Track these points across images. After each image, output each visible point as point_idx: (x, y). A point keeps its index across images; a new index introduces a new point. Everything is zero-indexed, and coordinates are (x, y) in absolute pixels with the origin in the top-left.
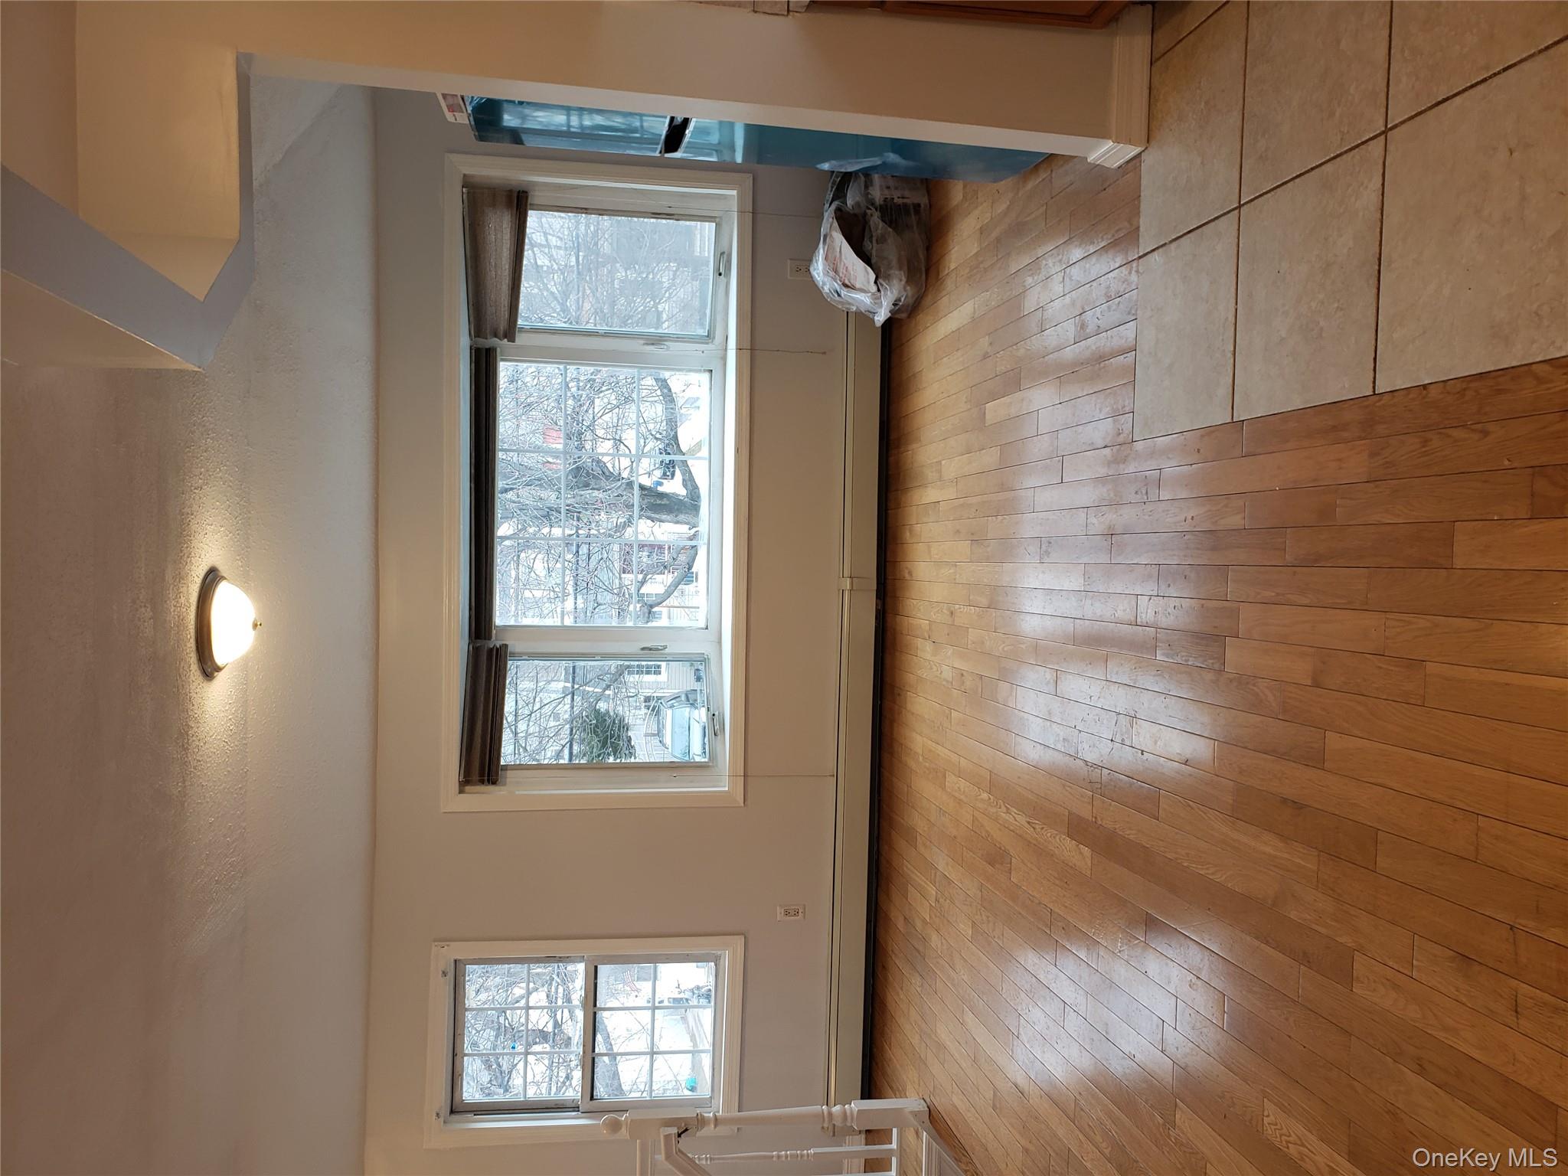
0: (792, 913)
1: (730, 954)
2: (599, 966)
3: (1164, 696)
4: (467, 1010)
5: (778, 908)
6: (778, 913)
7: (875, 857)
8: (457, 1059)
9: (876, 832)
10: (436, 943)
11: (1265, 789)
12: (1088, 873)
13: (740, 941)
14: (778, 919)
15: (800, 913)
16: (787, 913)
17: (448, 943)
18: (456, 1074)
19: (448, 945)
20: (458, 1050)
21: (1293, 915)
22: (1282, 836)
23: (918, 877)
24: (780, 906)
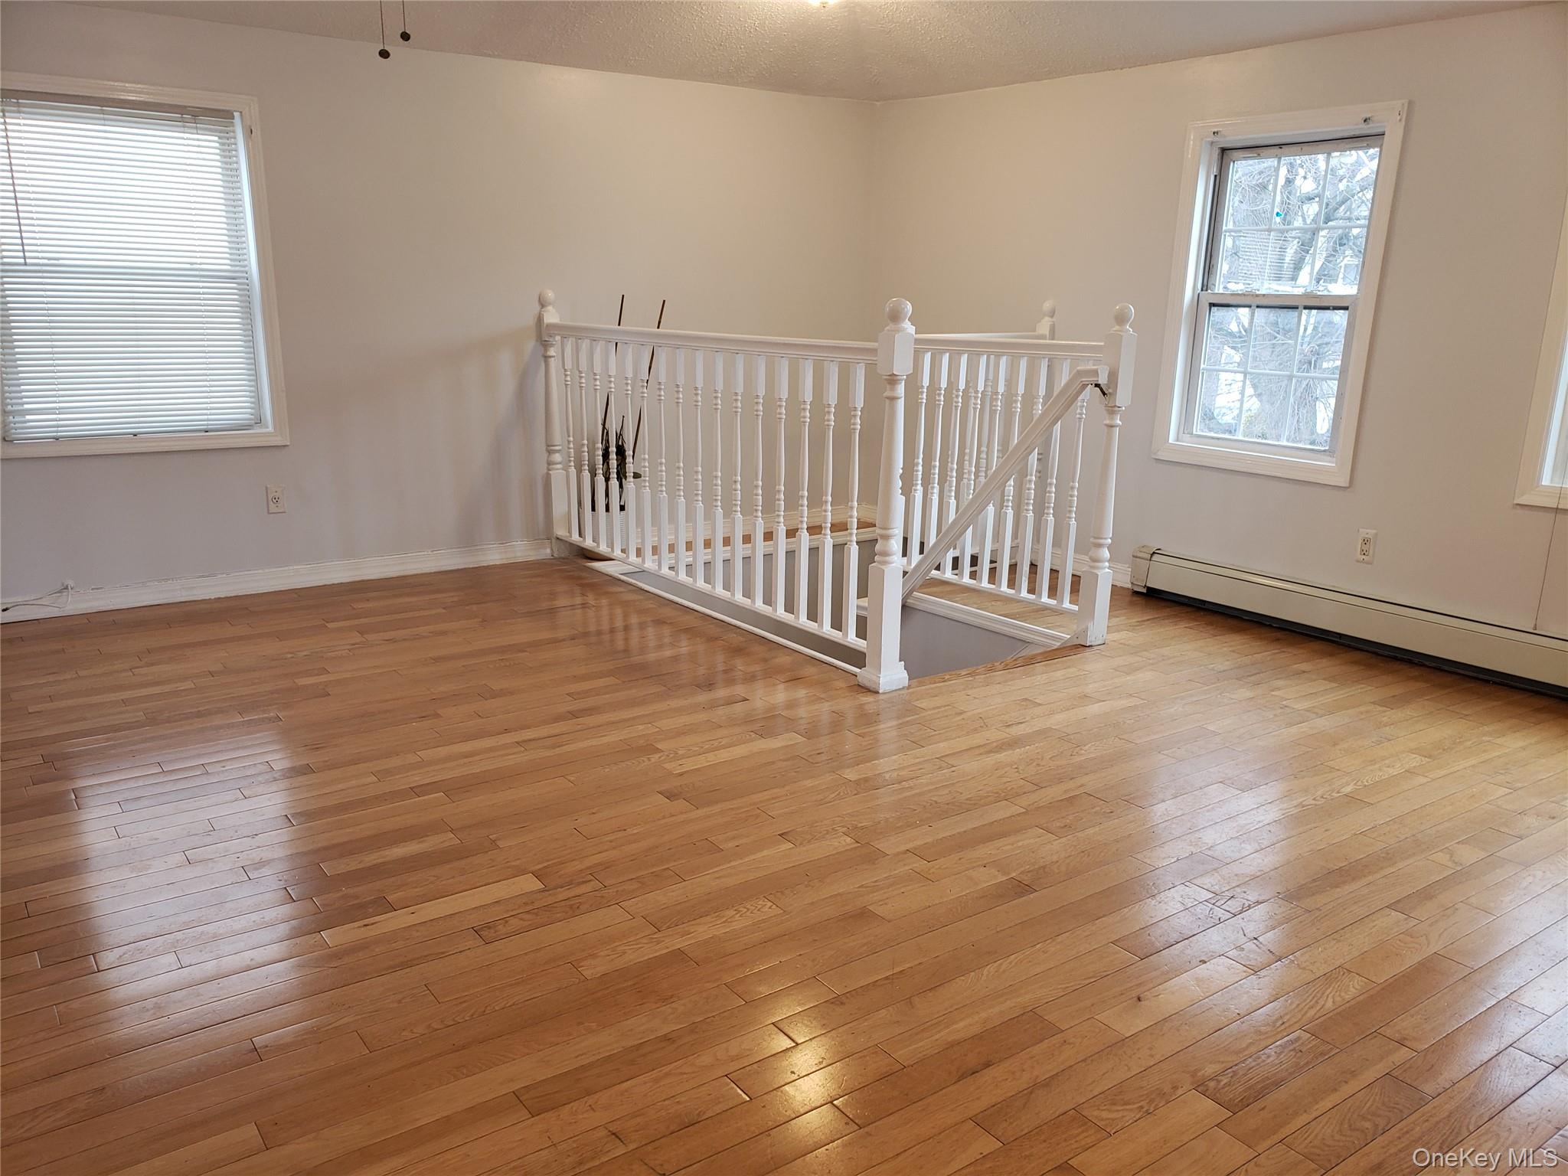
0: (1365, 548)
1: (1331, 468)
2: (1347, 312)
3: (1242, 1015)
4: (1329, 154)
5: (1374, 531)
6: (1368, 531)
7: (1416, 661)
8: (1276, 150)
9: (1446, 668)
10: (1406, 105)
11: (1020, 1054)
12: (1139, 856)
13: (1343, 481)
14: (1361, 530)
15: (1364, 557)
16: (1366, 541)
17: (1404, 119)
18: (1259, 150)
19: (1400, 120)
20: (1285, 149)
21: (884, 1012)
22: (959, 1043)
23: (1334, 697)
24: (1376, 534)
